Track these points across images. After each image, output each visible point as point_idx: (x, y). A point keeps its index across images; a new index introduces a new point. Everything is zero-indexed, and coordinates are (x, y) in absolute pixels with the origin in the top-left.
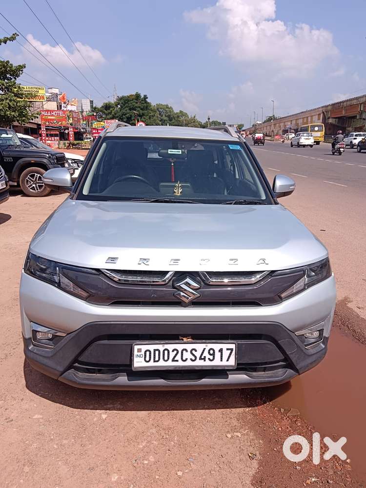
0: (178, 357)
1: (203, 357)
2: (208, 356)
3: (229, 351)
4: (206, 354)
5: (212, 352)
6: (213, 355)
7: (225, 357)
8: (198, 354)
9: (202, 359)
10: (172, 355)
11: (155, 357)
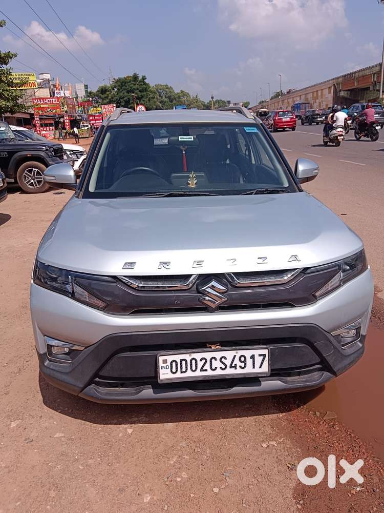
0: (207, 367)
1: (233, 365)
2: (239, 364)
3: (262, 357)
4: (237, 361)
5: (243, 359)
6: (245, 362)
7: (257, 364)
8: (228, 362)
9: (233, 367)
10: (200, 364)
11: (181, 368)
